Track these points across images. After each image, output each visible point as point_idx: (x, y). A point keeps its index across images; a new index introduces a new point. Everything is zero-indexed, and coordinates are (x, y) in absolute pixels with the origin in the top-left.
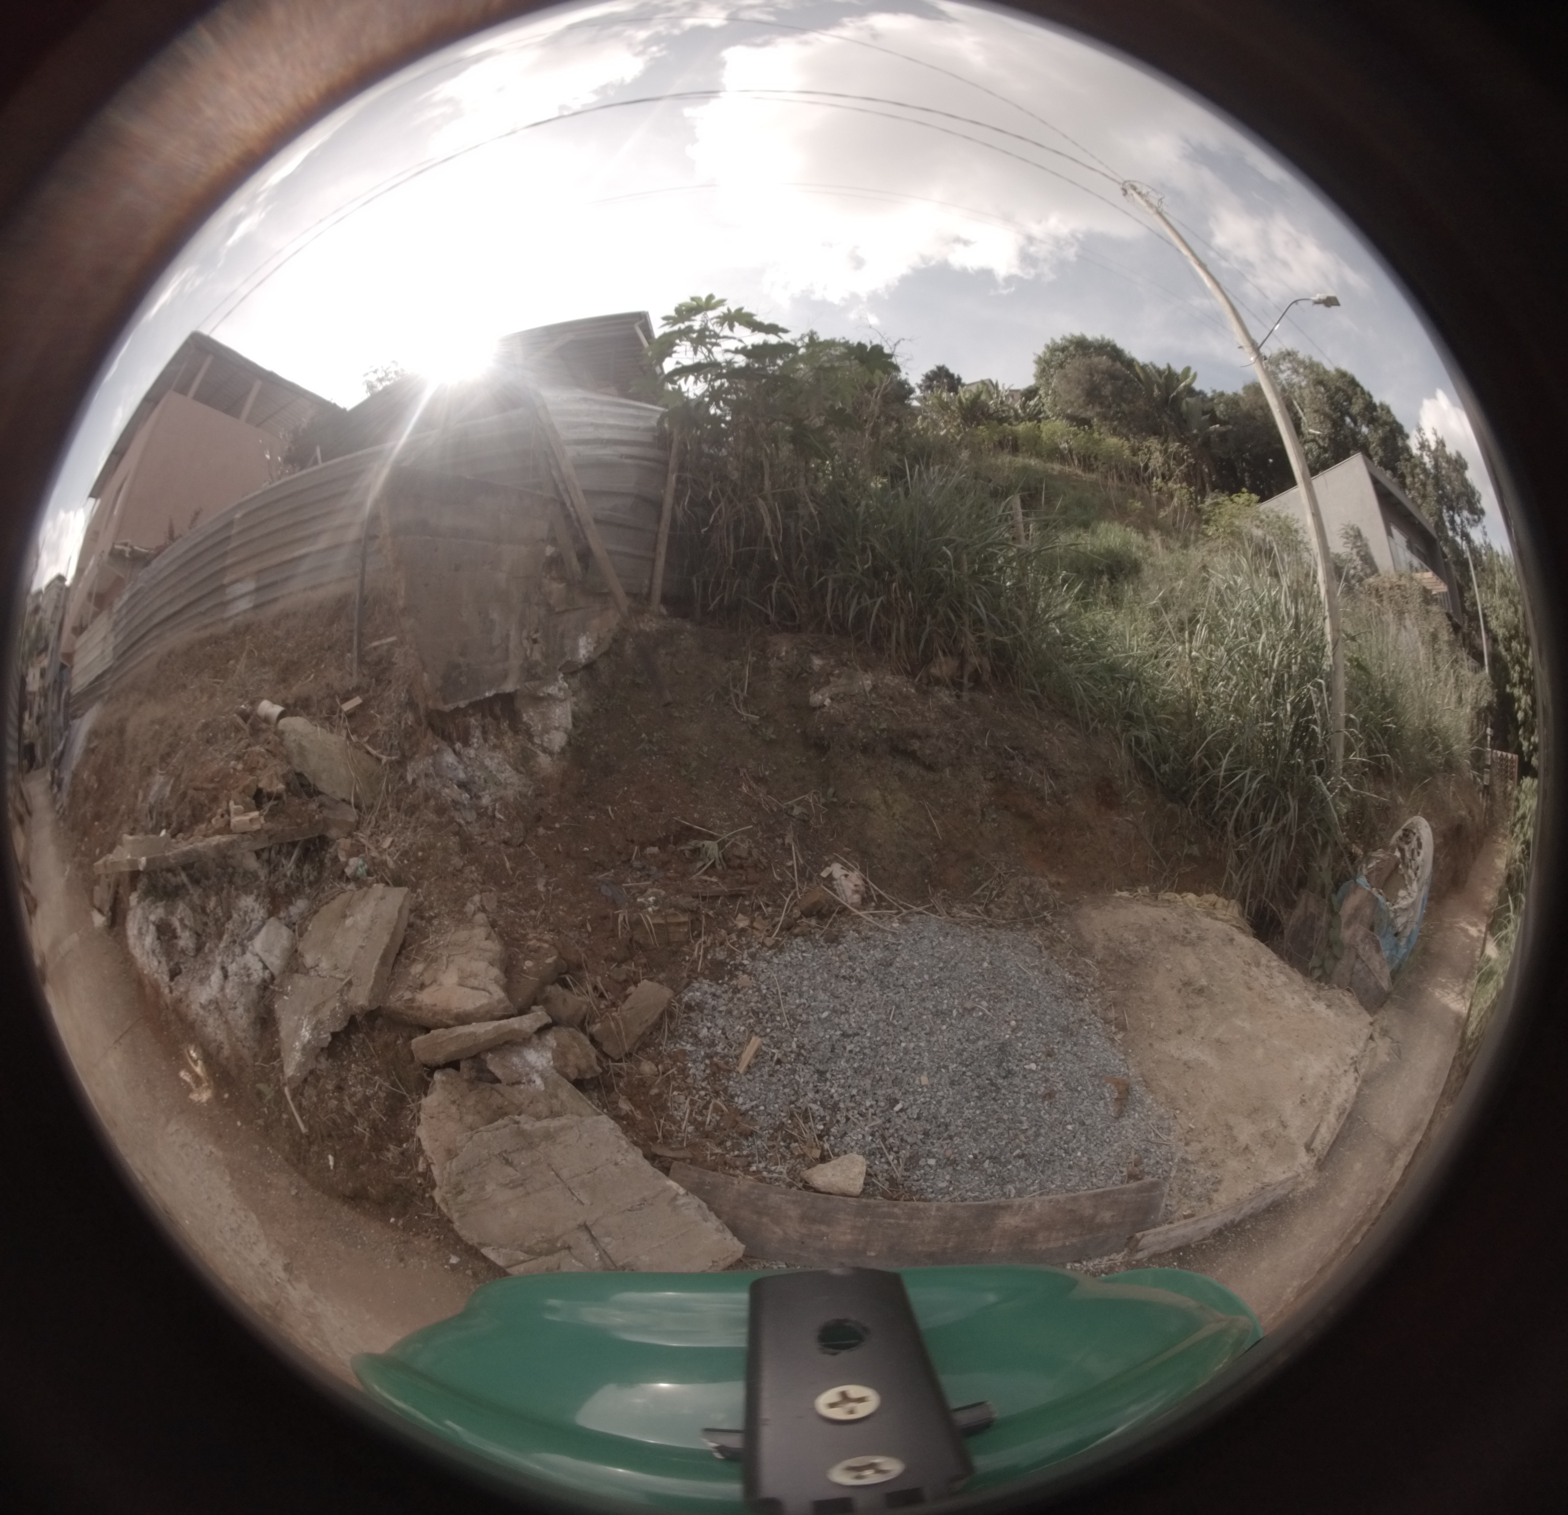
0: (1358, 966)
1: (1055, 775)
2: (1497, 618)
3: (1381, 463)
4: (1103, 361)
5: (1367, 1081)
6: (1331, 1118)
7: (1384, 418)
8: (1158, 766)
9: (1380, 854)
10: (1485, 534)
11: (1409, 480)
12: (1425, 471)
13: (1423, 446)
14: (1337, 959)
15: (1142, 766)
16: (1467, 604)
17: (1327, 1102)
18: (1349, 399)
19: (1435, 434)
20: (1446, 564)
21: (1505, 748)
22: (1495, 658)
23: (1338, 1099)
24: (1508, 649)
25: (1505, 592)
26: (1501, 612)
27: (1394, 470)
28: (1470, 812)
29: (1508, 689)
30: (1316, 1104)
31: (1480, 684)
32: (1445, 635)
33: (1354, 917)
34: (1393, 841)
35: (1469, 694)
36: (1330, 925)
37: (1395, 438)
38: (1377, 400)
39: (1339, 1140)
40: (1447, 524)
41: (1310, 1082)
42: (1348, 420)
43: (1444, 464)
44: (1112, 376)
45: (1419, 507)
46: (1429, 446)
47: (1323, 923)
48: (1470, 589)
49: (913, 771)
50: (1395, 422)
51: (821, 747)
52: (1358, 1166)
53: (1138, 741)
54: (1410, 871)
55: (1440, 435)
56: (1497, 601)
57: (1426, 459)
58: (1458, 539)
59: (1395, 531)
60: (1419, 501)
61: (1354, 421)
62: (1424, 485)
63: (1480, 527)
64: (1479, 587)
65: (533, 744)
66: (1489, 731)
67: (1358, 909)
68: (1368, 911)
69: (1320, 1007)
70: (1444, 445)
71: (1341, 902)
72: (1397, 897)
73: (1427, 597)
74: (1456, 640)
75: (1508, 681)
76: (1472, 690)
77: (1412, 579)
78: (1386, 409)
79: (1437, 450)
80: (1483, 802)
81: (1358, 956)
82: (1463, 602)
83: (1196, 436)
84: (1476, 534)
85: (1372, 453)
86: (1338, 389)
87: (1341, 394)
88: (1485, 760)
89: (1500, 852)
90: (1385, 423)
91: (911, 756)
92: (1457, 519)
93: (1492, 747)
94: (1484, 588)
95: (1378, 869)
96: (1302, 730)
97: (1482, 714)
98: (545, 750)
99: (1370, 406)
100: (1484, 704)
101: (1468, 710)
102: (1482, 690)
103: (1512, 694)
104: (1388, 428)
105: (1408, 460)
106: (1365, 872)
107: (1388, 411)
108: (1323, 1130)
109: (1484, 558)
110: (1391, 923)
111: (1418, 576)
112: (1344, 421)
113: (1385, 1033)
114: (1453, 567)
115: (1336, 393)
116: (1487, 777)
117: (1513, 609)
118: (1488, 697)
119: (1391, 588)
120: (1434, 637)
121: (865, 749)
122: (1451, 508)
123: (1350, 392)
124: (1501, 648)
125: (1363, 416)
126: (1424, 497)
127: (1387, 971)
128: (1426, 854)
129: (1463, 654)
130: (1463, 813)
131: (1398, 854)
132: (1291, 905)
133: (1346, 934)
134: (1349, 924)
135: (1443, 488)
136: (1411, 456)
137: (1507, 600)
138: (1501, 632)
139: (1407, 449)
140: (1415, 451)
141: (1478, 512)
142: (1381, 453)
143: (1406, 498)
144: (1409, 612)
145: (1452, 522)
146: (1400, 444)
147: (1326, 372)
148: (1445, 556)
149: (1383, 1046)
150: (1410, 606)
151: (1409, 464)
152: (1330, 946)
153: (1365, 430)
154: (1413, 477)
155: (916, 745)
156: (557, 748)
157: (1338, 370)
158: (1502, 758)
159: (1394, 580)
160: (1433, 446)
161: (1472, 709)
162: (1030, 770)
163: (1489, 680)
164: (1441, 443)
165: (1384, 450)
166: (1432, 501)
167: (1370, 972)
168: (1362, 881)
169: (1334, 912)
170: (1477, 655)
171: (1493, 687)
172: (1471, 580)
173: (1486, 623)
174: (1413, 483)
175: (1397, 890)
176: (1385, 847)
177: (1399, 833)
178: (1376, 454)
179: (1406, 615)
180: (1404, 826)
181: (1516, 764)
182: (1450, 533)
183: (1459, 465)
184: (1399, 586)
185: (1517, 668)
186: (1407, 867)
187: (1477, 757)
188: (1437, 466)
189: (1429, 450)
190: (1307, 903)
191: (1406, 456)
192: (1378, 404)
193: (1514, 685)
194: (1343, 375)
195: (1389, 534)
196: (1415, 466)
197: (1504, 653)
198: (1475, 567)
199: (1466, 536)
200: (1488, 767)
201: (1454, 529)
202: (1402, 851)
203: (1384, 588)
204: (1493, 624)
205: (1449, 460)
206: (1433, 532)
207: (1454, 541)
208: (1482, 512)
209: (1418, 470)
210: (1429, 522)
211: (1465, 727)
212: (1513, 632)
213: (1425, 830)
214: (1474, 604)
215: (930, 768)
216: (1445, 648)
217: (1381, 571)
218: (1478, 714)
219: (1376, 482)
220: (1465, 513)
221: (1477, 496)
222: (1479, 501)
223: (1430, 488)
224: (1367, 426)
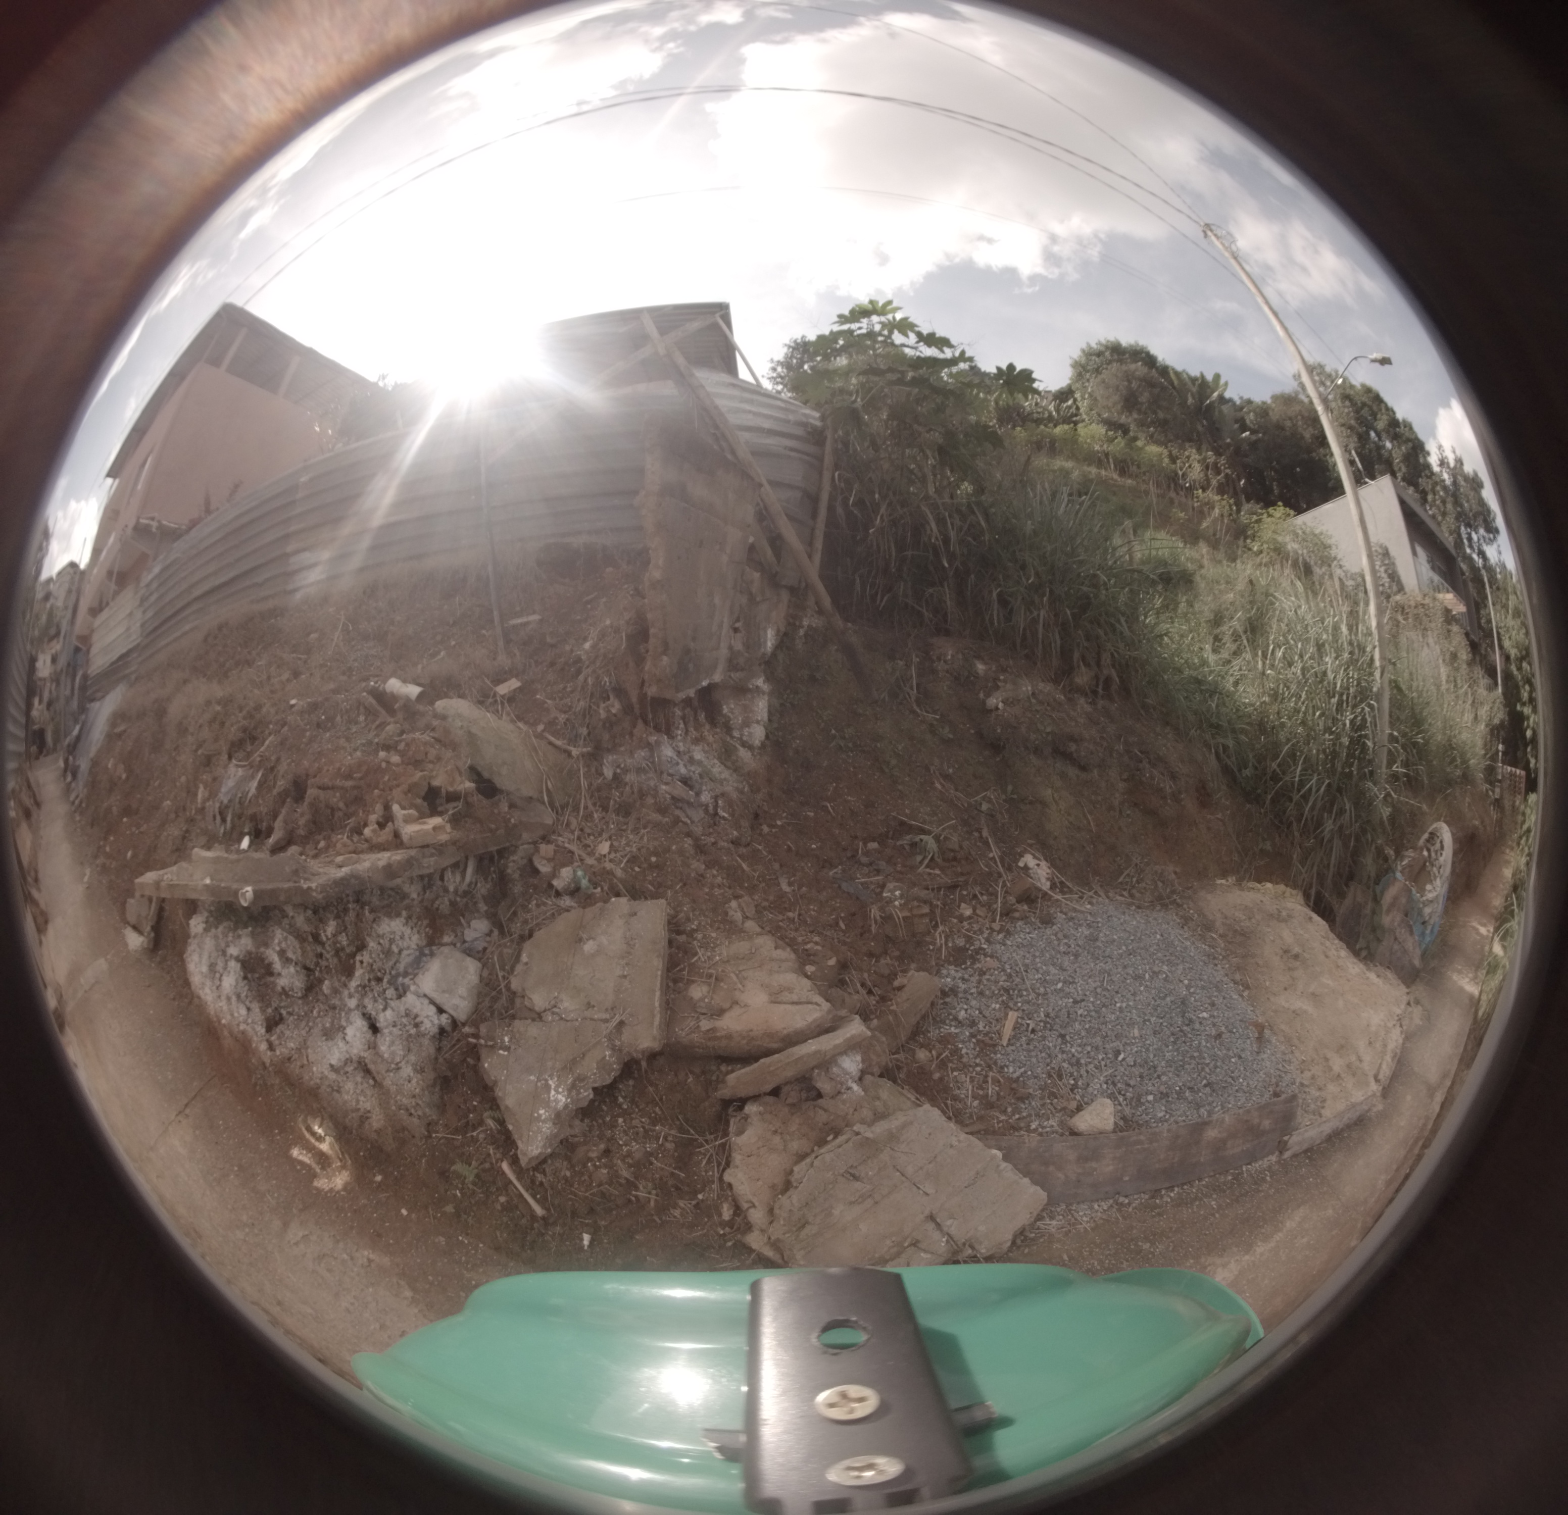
0: (1396, 947)
1: (1173, 777)
2: (1510, 638)
3: (1404, 479)
4: (1139, 368)
5: (1408, 1037)
6: (1388, 1058)
7: (1407, 434)
8: (1240, 770)
9: (1410, 853)
10: (1500, 553)
11: (1430, 497)
12: (1445, 488)
13: (1443, 463)
14: (1379, 941)
15: (1226, 770)
16: (1483, 621)
17: (1385, 1046)
18: (1374, 415)
19: (1454, 452)
20: (1465, 582)
21: (1514, 764)
22: (1508, 677)
23: (1391, 1046)
24: (1520, 669)
25: (1517, 613)
26: (1514, 633)
27: (1417, 489)
28: (1482, 822)
29: (1518, 708)
30: (1378, 1045)
31: (1494, 702)
32: (1464, 655)
33: (1392, 905)
34: (1421, 842)
35: (1483, 712)
36: (1374, 912)
37: (1417, 456)
38: (1400, 416)
39: (1395, 1076)
40: (1465, 541)
41: (1373, 1029)
42: (1373, 434)
43: (1463, 483)
44: (1150, 384)
45: (1439, 524)
46: (1448, 464)
47: (1368, 911)
48: (1486, 606)
49: (1072, 772)
50: (1417, 439)
51: (996, 747)
52: (1409, 1098)
53: (1225, 748)
54: (1435, 869)
55: (1458, 453)
56: (1510, 622)
57: (1446, 476)
58: (1475, 556)
59: (1419, 550)
60: (1440, 518)
61: (1378, 434)
62: (1444, 502)
63: (1495, 546)
64: (1494, 605)
65: (732, 737)
66: (1501, 747)
67: (1396, 898)
68: (1404, 900)
69: (1372, 976)
70: (1462, 464)
71: (1382, 893)
72: (1424, 890)
73: (1449, 617)
74: (1474, 659)
75: (1519, 699)
76: (1486, 708)
77: (1435, 599)
78: (1408, 426)
79: (1455, 467)
80: (1494, 814)
81: (1396, 939)
82: (1479, 619)
83: (1229, 445)
84: (1491, 552)
85: (1396, 468)
86: (1364, 404)
87: (1366, 409)
88: (1496, 774)
89: (1508, 862)
90: (1408, 440)
91: (1068, 757)
92: (1475, 537)
93: (1504, 763)
94: (1498, 607)
95: (1409, 866)
96: (1358, 742)
97: (1494, 731)
98: (744, 744)
99: (1394, 423)
100: (1496, 721)
101: (1483, 727)
102: (1495, 709)
103: (1522, 713)
104: (1410, 444)
105: (1429, 477)
106: (1399, 868)
107: (1411, 428)
108: (1384, 1066)
109: (1499, 576)
110: (1420, 913)
111: (1440, 596)
112: (1369, 435)
113: (1417, 1002)
114: (1470, 584)
115: (1362, 408)
116: (1497, 790)
117: (1524, 631)
118: (1500, 716)
119: (1416, 607)
120: (1454, 656)
121: (1037, 751)
122: (1468, 525)
123: (1375, 408)
124: (1513, 668)
125: (1388, 432)
126: (1444, 514)
127: (1418, 952)
128: (1447, 856)
129: (1479, 672)
130: (1477, 823)
131: (1425, 853)
132: (1341, 895)
133: (1386, 920)
134: (1389, 911)
135: (1462, 506)
136: (1432, 473)
137: (1519, 622)
138: (1513, 652)
139: (1428, 466)
140: (1436, 469)
141: (1492, 530)
142: (1404, 469)
143: (1427, 514)
144: (1432, 630)
145: (1470, 539)
146: (1421, 460)
147: (1352, 387)
148: (1463, 574)
149: (1417, 1012)
150: (1433, 625)
151: (1430, 482)
152: (1374, 930)
153: (1388, 445)
154: (1435, 494)
155: (1073, 747)
156: (757, 743)
157: (1363, 386)
158: (1511, 774)
159: (1419, 598)
160: (1452, 464)
161: (1487, 726)
162: (1155, 772)
163: (1502, 699)
164: (1459, 462)
165: (1407, 467)
166: (1450, 519)
167: (1405, 951)
168: (1398, 875)
169: (1376, 900)
170: (1491, 672)
171: (1505, 706)
172: (1486, 597)
173: (1499, 640)
174: (1434, 500)
175: (1425, 885)
176: (1414, 848)
177: (1426, 836)
178: (1400, 469)
179: (1429, 633)
180: (1430, 830)
181: (1524, 780)
182: (1468, 551)
183: (1475, 484)
184: (1423, 605)
185: (1527, 687)
186: (1432, 865)
187: (1490, 771)
188: (1455, 483)
189: (1448, 467)
190: (1355, 894)
191: (1427, 472)
192: (1401, 420)
193: (1524, 704)
194: (1368, 390)
195: (1415, 553)
196: (1436, 483)
197: (1515, 672)
198: (1491, 587)
199: (1482, 554)
200: (1500, 781)
201: (1471, 547)
202: (1429, 850)
203: (1410, 606)
204: (1507, 644)
205: (1466, 478)
206: (1453, 552)
207: (1470, 559)
208: (1496, 531)
209: (1438, 488)
210: (1449, 541)
211: (1480, 743)
212: (1524, 653)
213: (1446, 835)
214: (1489, 621)
215: (1083, 768)
216: (1465, 666)
217: (1407, 589)
218: (1492, 730)
219: (1402, 503)
220: (1482, 531)
221: (1489, 514)
222: (1494, 520)
223: (1449, 506)
224: (1391, 442)
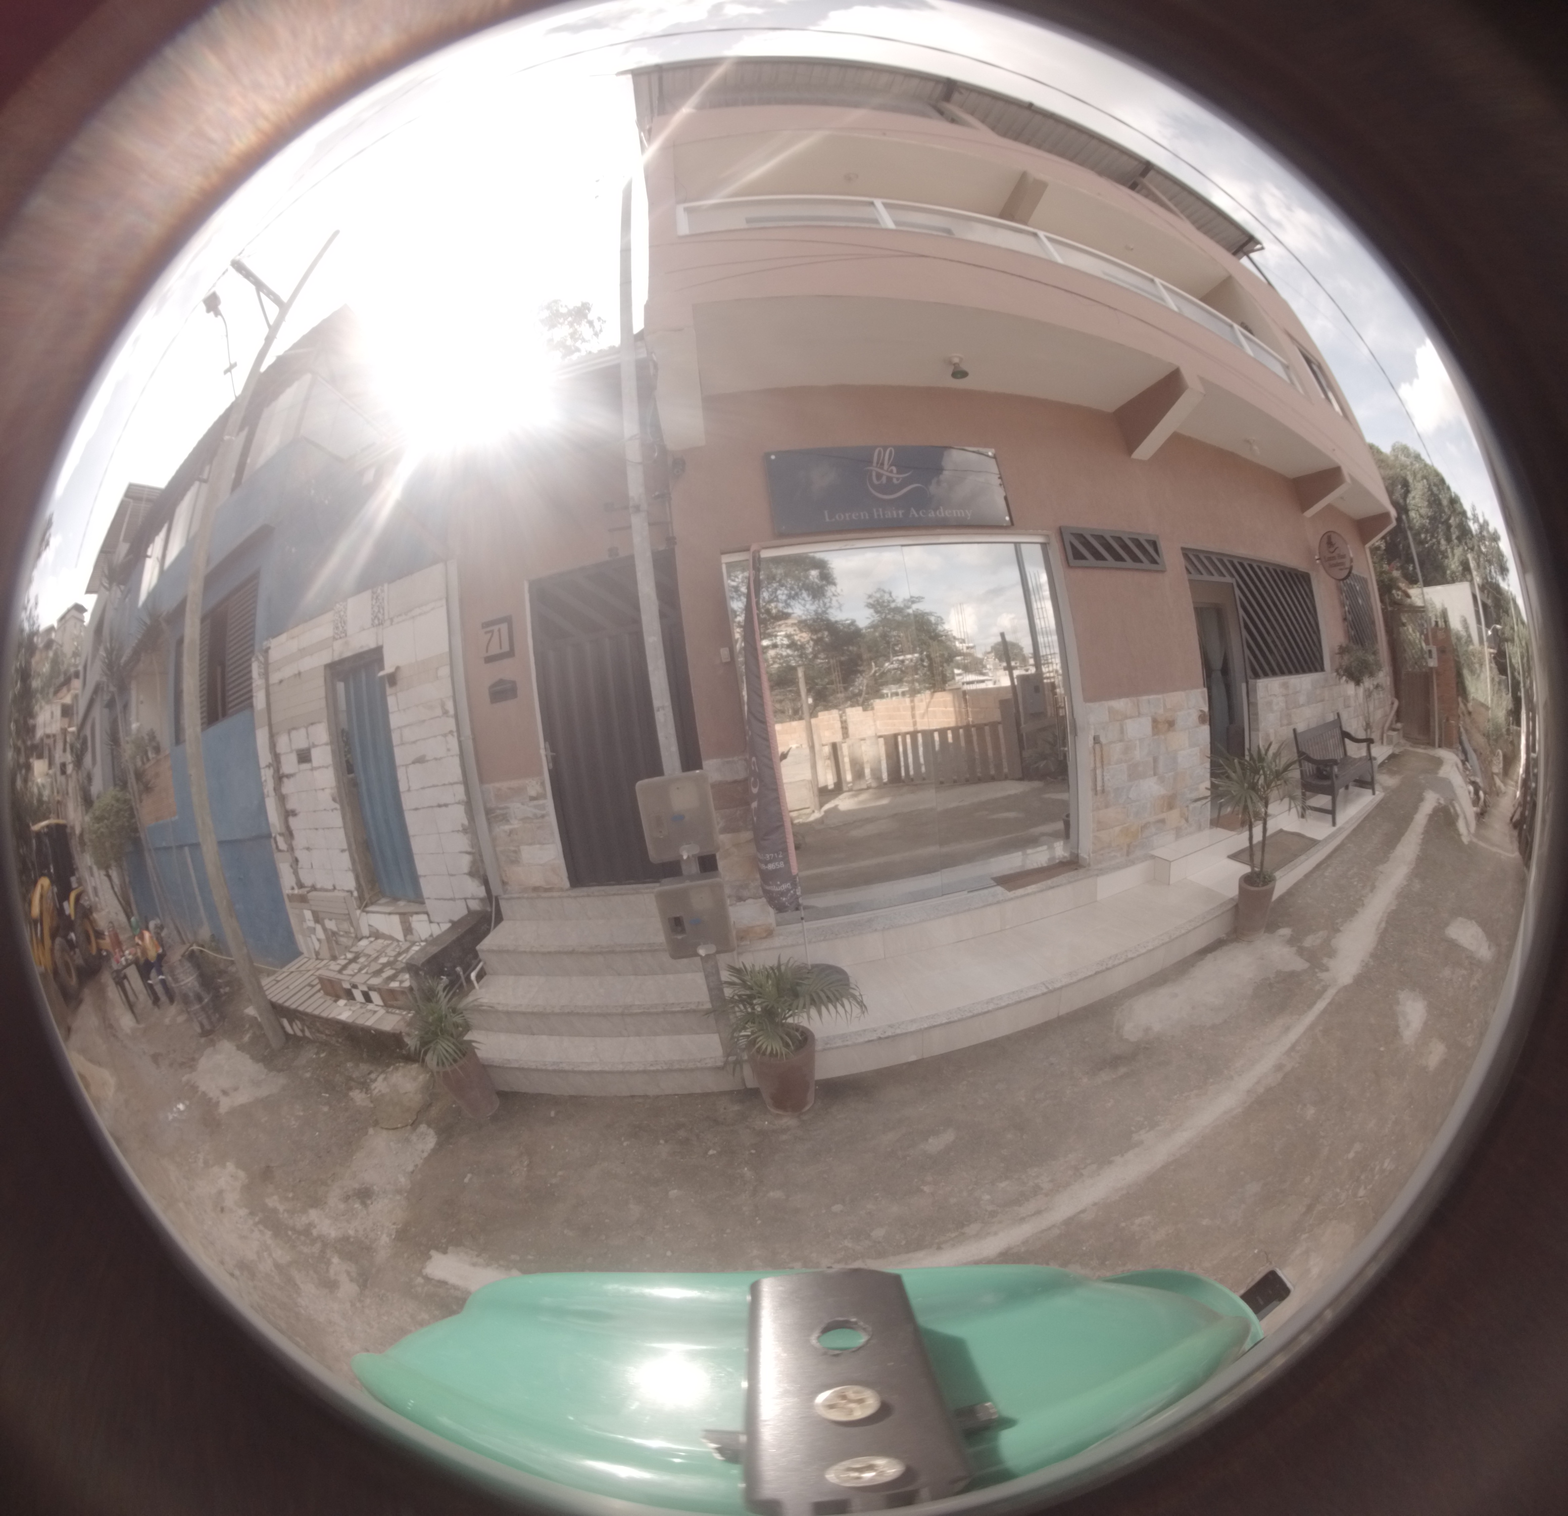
139: (1468, 527)
189: (1477, 521)
194: (1436, 471)
205: (1489, 532)
221: (1505, 559)
